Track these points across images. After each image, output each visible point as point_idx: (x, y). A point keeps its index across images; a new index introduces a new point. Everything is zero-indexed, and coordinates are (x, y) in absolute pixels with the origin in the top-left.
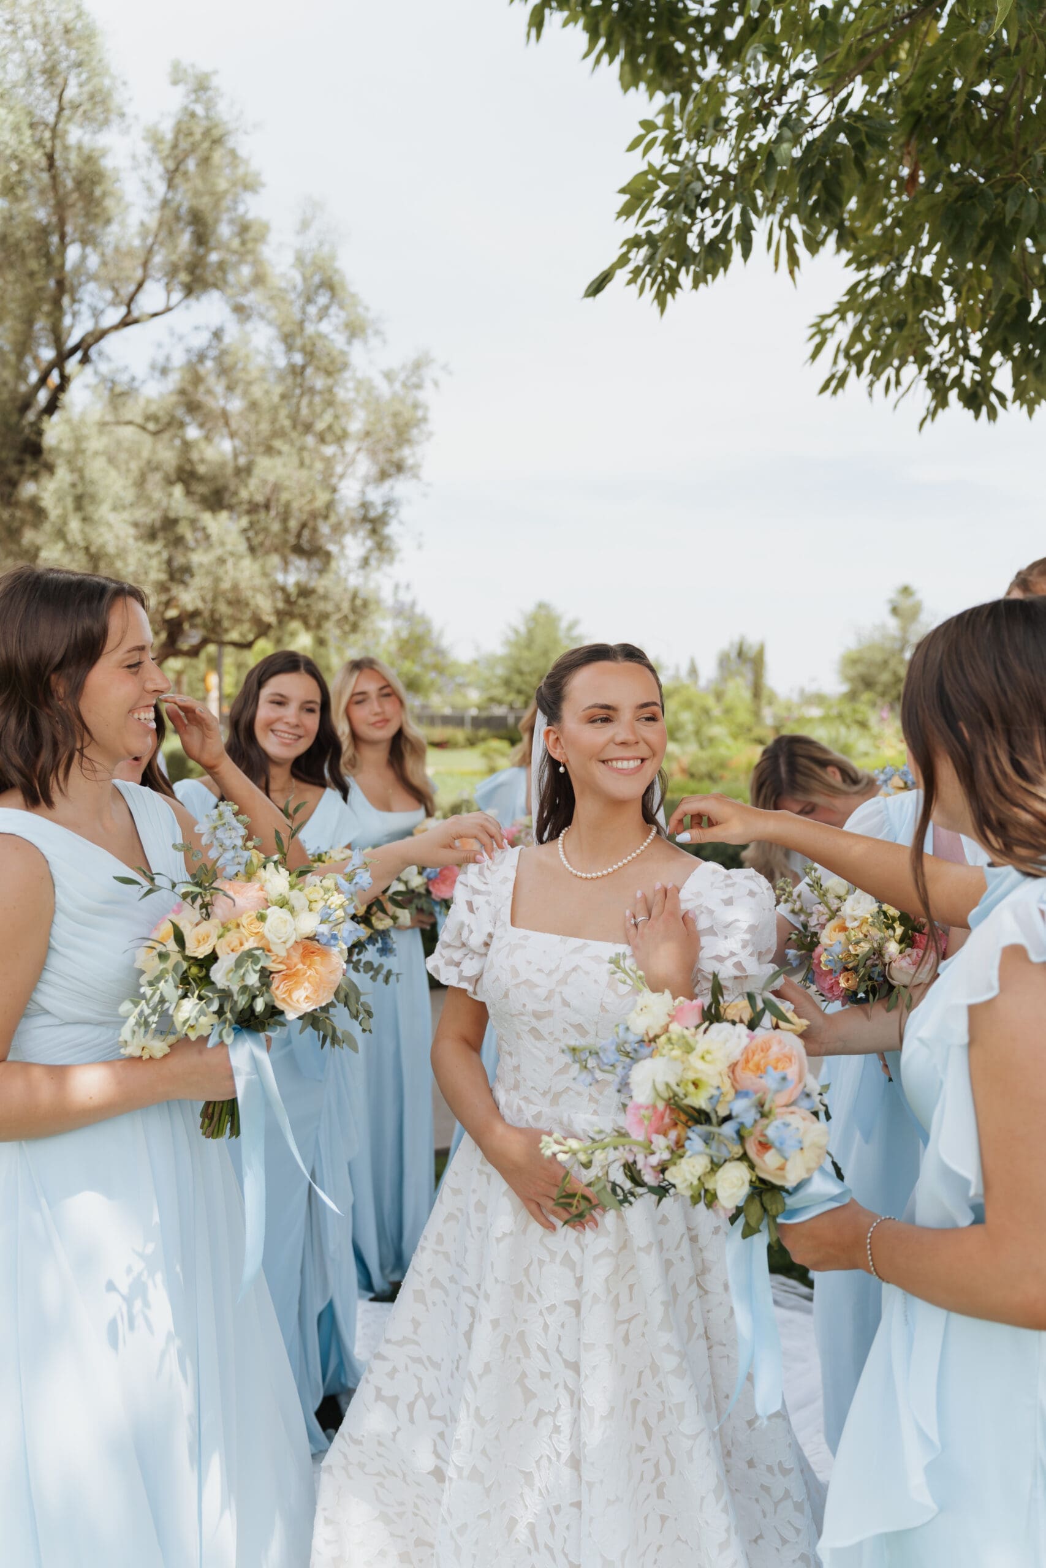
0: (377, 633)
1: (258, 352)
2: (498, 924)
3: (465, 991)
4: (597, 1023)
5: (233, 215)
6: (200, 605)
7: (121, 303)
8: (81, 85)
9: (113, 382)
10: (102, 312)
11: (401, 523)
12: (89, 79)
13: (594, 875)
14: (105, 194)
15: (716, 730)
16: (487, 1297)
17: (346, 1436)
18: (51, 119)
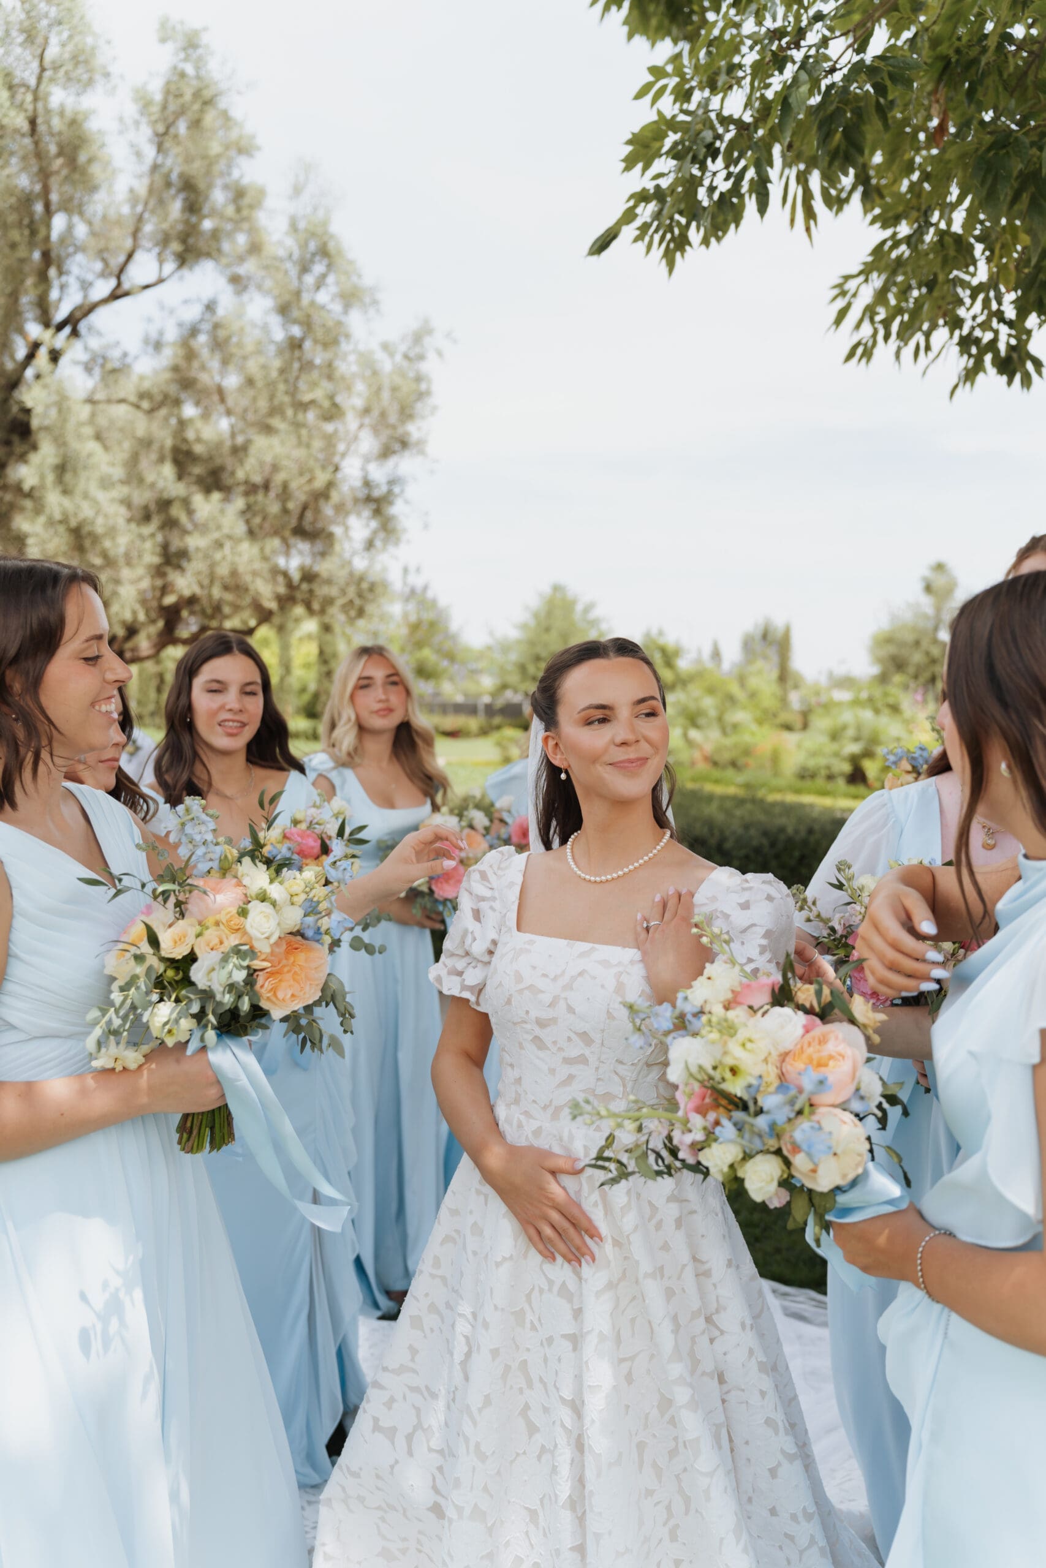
0: (384, 618)
1: (254, 325)
2: (504, 930)
3: (468, 1001)
4: (603, 1031)
5: (227, 180)
6: (197, 590)
7: (111, 274)
8: (63, 45)
9: (104, 358)
10: (91, 284)
11: (407, 502)
12: (70, 37)
13: (603, 878)
14: (90, 161)
15: (740, 716)
16: (486, 1326)
17: (344, 1467)
18: (33, 82)
